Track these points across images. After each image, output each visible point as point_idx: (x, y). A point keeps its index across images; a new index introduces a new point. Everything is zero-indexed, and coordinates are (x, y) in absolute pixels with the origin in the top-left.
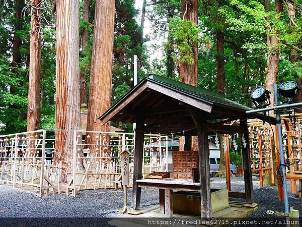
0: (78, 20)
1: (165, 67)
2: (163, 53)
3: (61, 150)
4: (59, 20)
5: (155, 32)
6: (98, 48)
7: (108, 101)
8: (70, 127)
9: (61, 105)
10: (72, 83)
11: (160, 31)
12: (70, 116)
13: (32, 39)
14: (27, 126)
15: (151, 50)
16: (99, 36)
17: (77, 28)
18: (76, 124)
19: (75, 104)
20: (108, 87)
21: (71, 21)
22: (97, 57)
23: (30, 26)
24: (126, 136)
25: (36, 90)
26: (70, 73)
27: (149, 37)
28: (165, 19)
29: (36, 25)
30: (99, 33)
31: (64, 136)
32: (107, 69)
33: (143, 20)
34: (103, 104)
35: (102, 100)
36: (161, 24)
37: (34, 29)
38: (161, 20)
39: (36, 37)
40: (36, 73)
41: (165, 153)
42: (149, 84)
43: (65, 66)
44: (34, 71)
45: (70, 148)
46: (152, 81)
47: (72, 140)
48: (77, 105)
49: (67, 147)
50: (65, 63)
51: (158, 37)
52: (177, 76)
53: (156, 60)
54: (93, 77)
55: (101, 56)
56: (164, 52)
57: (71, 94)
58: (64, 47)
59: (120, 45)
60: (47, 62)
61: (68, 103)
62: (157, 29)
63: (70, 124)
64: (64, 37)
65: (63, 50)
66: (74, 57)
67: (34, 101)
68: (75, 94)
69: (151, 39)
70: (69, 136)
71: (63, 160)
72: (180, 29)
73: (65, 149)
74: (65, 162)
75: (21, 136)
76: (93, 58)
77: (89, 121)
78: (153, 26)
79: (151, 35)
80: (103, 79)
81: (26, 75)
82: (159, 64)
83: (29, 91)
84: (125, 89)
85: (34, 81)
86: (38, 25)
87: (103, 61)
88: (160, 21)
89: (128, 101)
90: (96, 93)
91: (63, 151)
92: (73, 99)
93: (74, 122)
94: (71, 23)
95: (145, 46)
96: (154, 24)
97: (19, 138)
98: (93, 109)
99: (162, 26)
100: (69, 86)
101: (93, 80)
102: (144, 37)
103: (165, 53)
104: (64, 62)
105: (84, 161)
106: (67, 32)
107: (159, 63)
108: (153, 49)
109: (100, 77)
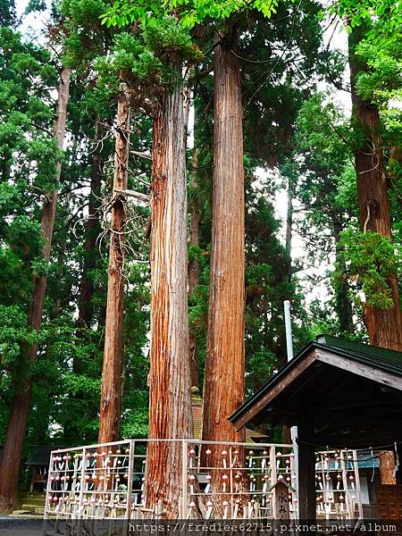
0: (184, 248)
1: (335, 314)
2: (329, 289)
3: (160, 477)
4: (156, 251)
5: (312, 254)
6: (218, 291)
7: (240, 382)
8: (174, 434)
9: (159, 393)
10: (177, 353)
11: (319, 252)
12: (175, 413)
13: (111, 281)
14: (98, 429)
15: (307, 285)
16: (219, 271)
17: (184, 260)
18: (185, 428)
19: (183, 390)
20: (239, 358)
21: (174, 250)
22: (218, 307)
23: (108, 261)
24: (277, 450)
25: (115, 366)
26: (173, 336)
27: (301, 264)
28: (328, 232)
29: (118, 259)
30: (219, 266)
31: (163, 449)
32: (235, 325)
33: (289, 237)
34: (230, 388)
35: (229, 382)
36: (320, 241)
37: (114, 266)
38: (321, 233)
39: (118, 279)
40: (115, 338)
41: (355, 484)
42: (319, 354)
43: (165, 324)
44: (113, 333)
45: (174, 473)
46: (323, 348)
47: (177, 458)
48: (186, 391)
49: (168, 471)
50: (166, 320)
51: (317, 262)
52: (359, 329)
53: (317, 302)
54: (212, 340)
55: (225, 303)
56: (331, 287)
57: (176, 373)
58: (163, 292)
59: (254, 281)
60: (134, 317)
61: (170, 388)
62: (314, 248)
63: (175, 428)
64: (163, 276)
65: (162, 298)
66: (179, 309)
67: (111, 386)
68: (182, 373)
69: (305, 266)
70: (173, 450)
71: (163, 496)
72: (360, 249)
73: (166, 475)
74: (166, 500)
75: (92, 451)
76: (210, 307)
77: (206, 420)
78: (308, 244)
79: (305, 260)
80: (228, 343)
81: (99, 340)
82: (323, 309)
83: (104, 368)
84: (267, 358)
85: (112, 351)
86: (120, 259)
87: (228, 312)
88: (318, 235)
89: (282, 386)
90: (218, 368)
91: (163, 480)
92: (179, 382)
93: (181, 424)
94: (174, 254)
95: (296, 279)
96: (308, 241)
97: (89, 455)
98: (214, 398)
99: (323, 243)
100: (172, 360)
101: (213, 347)
102: (293, 264)
103: (332, 289)
104: (163, 318)
105: (200, 500)
106: (168, 269)
107: (322, 307)
108: (309, 283)
109: (225, 341)
